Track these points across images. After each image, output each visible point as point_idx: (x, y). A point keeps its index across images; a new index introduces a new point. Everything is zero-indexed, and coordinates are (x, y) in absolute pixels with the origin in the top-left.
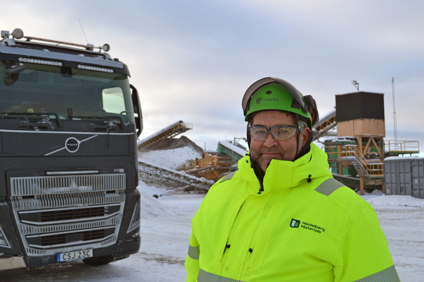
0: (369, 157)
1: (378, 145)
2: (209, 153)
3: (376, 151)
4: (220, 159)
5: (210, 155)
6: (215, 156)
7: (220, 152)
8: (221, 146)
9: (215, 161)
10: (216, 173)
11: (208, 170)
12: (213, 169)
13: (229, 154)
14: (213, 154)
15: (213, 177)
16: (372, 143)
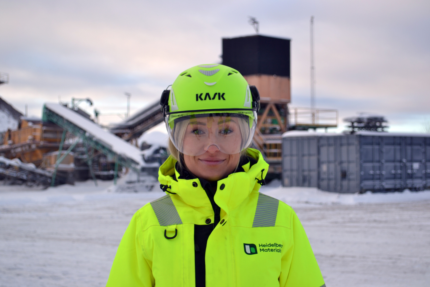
0: (268, 131)
1: (280, 114)
2: (28, 121)
3: (278, 123)
4: (45, 132)
5: (30, 124)
6: (38, 127)
7: (45, 119)
8: (48, 112)
9: (38, 134)
10: (39, 152)
11: (27, 147)
12: (34, 146)
13: (60, 123)
14: (35, 122)
15: (34, 159)
16: (271, 111)
